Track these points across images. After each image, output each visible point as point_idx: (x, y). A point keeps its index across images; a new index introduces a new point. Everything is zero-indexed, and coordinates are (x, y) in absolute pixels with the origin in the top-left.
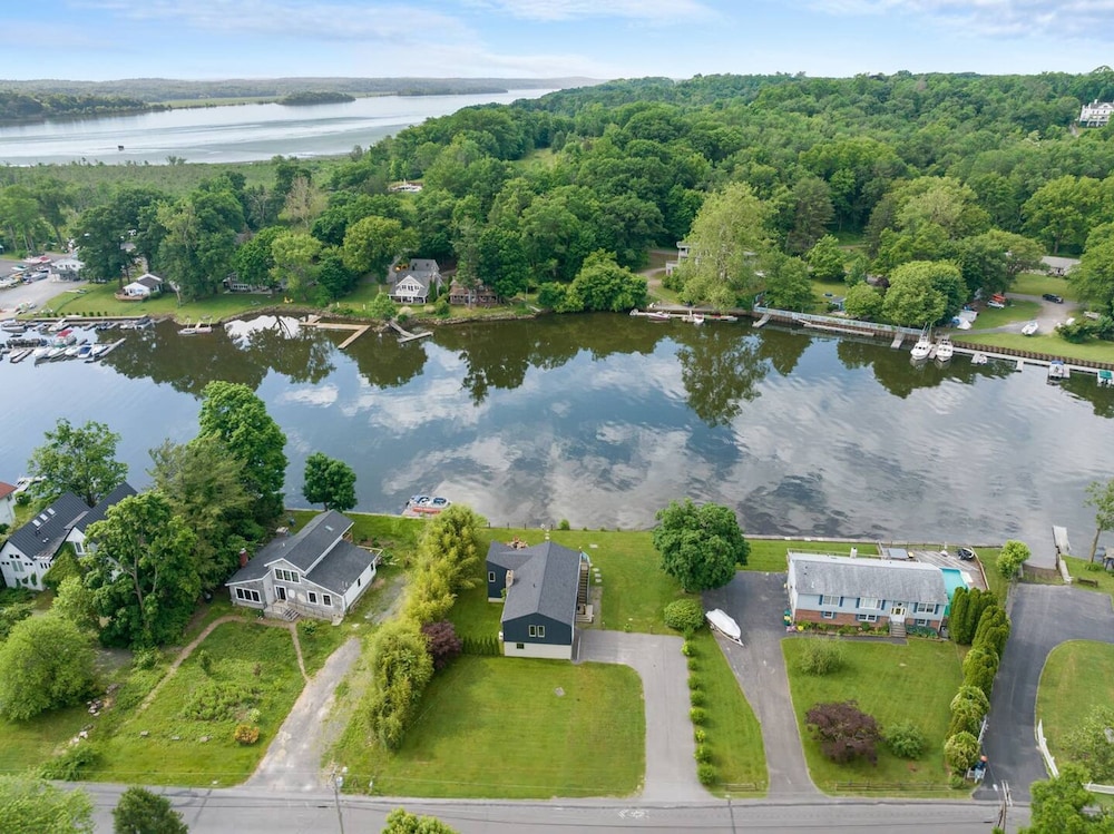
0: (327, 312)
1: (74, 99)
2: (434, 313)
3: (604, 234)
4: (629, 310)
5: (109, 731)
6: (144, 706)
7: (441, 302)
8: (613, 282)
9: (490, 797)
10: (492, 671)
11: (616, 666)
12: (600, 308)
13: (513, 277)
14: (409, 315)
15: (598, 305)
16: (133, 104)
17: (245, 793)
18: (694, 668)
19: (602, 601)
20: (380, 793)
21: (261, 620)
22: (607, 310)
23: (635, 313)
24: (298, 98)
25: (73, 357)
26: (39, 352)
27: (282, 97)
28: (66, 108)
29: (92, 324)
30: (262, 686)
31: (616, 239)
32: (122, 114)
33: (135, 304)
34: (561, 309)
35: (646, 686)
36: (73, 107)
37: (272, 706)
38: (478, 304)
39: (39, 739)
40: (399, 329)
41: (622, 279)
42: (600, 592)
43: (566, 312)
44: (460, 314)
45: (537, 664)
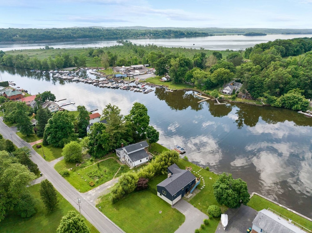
0: (203, 92)
1: (192, 32)
2: (230, 98)
3: (302, 83)
4: (299, 110)
5: (75, 170)
6: (84, 168)
7: (234, 95)
8: (295, 100)
9: (119, 226)
10: (151, 197)
11: (182, 214)
12: (288, 108)
13: (257, 92)
14: (222, 97)
15: (287, 106)
16: (205, 34)
17: (81, 195)
18: (203, 228)
19: (196, 195)
20: (101, 211)
21: (118, 161)
22: (290, 109)
23: (301, 112)
24: (249, 34)
25: (141, 92)
26: (135, 89)
27: (244, 34)
28: (190, 34)
29: (151, 85)
30: (104, 175)
31: (306, 86)
32: (202, 36)
33: (162, 82)
34: (273, 105)
35: (183, 224)
36: (191, 34)
37: (102, 180)
38: (246, 98)
39: (65, 166)
40: (217, 101)
41: (299, 100)
42: (199, 192)
43: (274, 107)
44: (238, 100)
45: (163, 201)
